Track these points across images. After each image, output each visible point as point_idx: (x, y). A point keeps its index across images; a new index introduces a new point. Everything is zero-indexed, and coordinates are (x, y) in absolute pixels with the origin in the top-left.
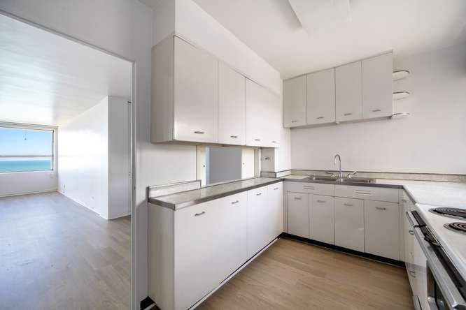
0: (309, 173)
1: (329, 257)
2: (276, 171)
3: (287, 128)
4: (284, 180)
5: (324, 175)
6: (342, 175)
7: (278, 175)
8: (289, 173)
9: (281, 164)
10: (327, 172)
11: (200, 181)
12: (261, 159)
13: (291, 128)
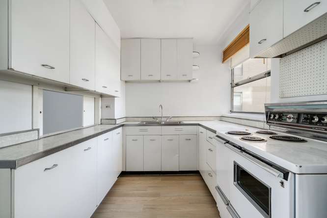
0: (140, 119)
1: (158, 180)
2: (116, 118)
3: (123, 81)
4: (123, 125)
5: (151, 120)
6: (163, 119)
7: (118, 122)
8: (124, 119)
9: (119, 111)
10: (153, 118)
11: (38, 130)
12: (101, 108)
13: (126, 82)
